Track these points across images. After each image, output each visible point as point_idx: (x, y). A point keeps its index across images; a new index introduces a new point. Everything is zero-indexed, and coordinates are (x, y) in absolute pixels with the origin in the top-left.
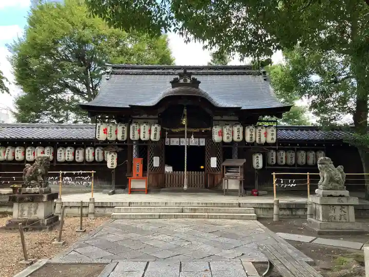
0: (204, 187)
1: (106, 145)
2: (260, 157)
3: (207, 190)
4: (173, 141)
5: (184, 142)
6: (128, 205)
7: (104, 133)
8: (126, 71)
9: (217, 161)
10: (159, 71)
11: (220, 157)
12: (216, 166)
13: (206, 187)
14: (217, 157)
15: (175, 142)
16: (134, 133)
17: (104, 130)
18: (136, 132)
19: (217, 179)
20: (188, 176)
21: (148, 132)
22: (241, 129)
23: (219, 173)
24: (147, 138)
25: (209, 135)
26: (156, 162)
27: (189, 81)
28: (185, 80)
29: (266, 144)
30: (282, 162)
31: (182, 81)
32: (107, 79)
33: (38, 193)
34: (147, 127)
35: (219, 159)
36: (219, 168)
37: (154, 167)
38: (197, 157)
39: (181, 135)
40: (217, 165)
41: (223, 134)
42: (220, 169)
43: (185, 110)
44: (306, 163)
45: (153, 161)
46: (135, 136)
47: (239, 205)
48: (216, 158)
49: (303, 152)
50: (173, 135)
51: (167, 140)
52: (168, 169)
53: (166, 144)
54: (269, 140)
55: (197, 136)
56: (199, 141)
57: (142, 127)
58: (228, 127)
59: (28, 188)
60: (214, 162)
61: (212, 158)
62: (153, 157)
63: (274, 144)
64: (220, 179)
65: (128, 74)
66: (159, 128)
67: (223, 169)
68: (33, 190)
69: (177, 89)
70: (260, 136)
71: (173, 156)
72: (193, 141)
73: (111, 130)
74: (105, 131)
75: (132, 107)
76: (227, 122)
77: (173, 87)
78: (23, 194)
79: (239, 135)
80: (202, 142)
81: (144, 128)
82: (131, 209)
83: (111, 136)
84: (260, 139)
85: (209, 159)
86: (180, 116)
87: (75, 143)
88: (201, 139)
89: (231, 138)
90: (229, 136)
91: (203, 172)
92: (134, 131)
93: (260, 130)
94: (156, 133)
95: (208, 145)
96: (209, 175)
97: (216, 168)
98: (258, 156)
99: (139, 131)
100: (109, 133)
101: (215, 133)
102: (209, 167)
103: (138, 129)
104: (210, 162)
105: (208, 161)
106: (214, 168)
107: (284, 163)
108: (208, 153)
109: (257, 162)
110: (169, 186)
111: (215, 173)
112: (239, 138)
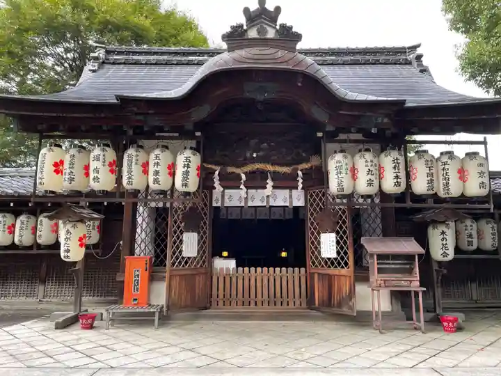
0: (304, 305)
2: (450, 234)
3: (314, 313)
4: (231, 198)
7: (57, 172)
9: (338, 243)
12: (334, 255)
14: (338, 233)
15: (235, 198)
16: (130, 171)
17: (56, 165)
18: (137, 170)
22: (403, 160)
23: (344, 271)
27: (271, 33)
28: (262, 31)
30: (470, 243)
32: (94, 71)
35: (341, 238)
36: (342, 258)
37: (183, 258)
40: (338, 253)
42: (346, 264)
45: (181, 242)
48: (334, 235)
50: (230, 182)
51: (217, 193)
53: (214, 204)
55: (286, 182)
56: (291, 197)
58: (368, 156)
61: (323, 235)
62: (182, 233)
64: (346, 289)
69: (240, 53)
70: (446, 178)
72: (278, 198)
74: (58, 167)
77: (230, 50)
79: (397, 177)
80: (298, 198)
81: (158, 159)
84: (447, 185)
85: (316, 238)
87: (12, 205)
88: (294, 192)
89: (376, 183)
90: (373, 178)
91: (303, 270)
92: (130, 166)
93: (445, 164)
94: (187, 172)
95: (312, 205)
96: (316, 276)
97: (336, 259)
98: (445, 230)
99: (145, 166)
100: (68, 171)
101: (343, 171)
102: (316, 258)
103: (140, 162)
104: (319, 243)
105: (313, 243)
106: (329, 259)
107: (475, 247)
108: (312, 224)
109: (442, 244)
110: (221, 303)
111: (332, 271)
112: (398, 184)
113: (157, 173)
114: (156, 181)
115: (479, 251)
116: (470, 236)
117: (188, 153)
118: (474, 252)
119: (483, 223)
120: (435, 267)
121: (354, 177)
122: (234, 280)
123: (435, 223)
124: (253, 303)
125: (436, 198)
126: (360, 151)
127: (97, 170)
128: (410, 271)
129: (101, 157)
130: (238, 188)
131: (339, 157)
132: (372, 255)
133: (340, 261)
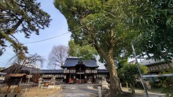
1: (65, 74)
2: (95, 76)
13: (84, 82)
15: (78, 73)
19: (86, 81)
20: (81, 81)
21: (73, 71)
22: (91, 71)
24: (73, 73)
25: (85, 72)
26: (75, 77)
29: (95, 73)
34: (73, 70)
37: (74, 79)
38: (83, 77)
39: (80, 72)
41: (88, 71)
46: (71, 72)
50: (78, 72)
51: (77, 73)
52: (77, 79)
54: (96, 73)
55: (83, 72)
60: (86, 77)
63: (97, 73)
66: (75, 71)
67: (88, 79)
68: (52, 83)
71: (78, 76)
72: (82, 73)
74: (65, 71)
75: (71, 67)
76: (88, 69)
77: (78, 63)
80: (84, 73)
86: (79, 68)
91: (84, 79)
110: (77, 82)
125: (93, 73)
127: (68, 71)
131: (86, 70)
133: (87, 78)
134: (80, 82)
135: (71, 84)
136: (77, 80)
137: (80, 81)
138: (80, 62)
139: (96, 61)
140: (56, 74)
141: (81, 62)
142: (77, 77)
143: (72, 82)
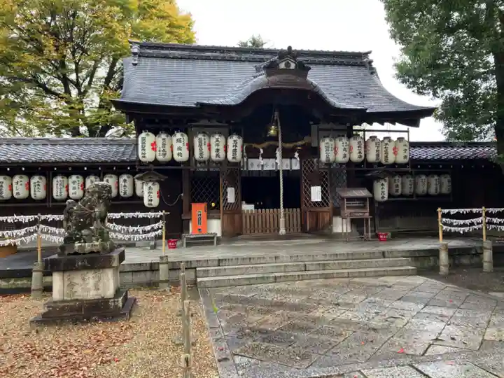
0: (299, 230)
3: (307, 235)
4: (252, 164)
5: (269, 165)
6: (216, 263)
7: (153, 149)
8: (163, 52)
9: (322, 192)
10: (214, 54)
11: (327, 185)
12: (320, 200)
13: (304, 231)
14: (322, 186)
15: (255, 164)
16: (201, 149)
18: (205, 148)
19: (323, 219)
22: (363, 142)
23: (326, 209)
24: (221, 157)
28: (288, 65)
29: (394, 164)
30: (397, 191)
31: (282, 66)
32: (135, 65)
33: (98, 252)
35: (325, 189)
36: (325, 201)
37: (228, 204)
40: (322, 198)
41: (333, 150)
42: (327, 204)
43: (276, 114)
44: (427, 192)
45: (227, 194)
46: (203, 154)
47: (383, 254)
48: (319, 188)
49: (424, 177)
56: (291, 163)
57: (213, 140)
58: (345, 140)
59: (77, 244)
60: (316, 193)
61: (312, 188)
62: (227, 187)
64: (327, 219)
65: (166, 57)
66: (240, 142)
69: (274, 78)
70: (386, 153)
72: (282, 164)
73: (164, 145)
74: (154, 145)
75: (202, 107)
77: (269, 75)
78: (69, 254)
79: (360, 153)
80: (296, 164)
81: (217, 141)
82: (225, 269)
83: (164, 155)
84: (387, 157)
85: (308, 190)
87: (86, 169)
88: (293, 160)
89: (348, 156)
90: (346, 153)
91: (298, 209)
92: (200, 146)
93: (386, 144)
94: (236, 150)
95: (305, 169)
96: (308, 213)
97: (321, 202)
98: (384, 183)
99: (209, 145)
100: (162, 149)
101: (330, 149)
102: (308, 201)
103: (207, 144)
104: (310, 193)
105: (306, 192)
106: (316, 202)
107: (400, 193)
108: (305, 180)
109: (382, 191)
110: (248, 232)
111: (319, 209)
112: (360, 157)
113: (218, 150)
114: (217, 155)
115: (402, 196)
116: (397, 186)
117: (235, 137)
118: (399, 196)
119: (405, 177)
120: (377, 205)
121: (336, 153)
122: (256, 217)
123: (378, 179)
124: (268, 231)
125: (380, 164)
126: (339, 136)
127: (179, 148)
128: (364, 207)
129: (182, 140)
130: (258, 158)
131: (327, 140)
132: (343, 199)
133: (323, 203)
134: (282, 231)
135: (212, 243)
136: (251, 215)
137: (282, 221)
138: (283, 71)
139: (373, 72)
140: (68, 175)
141: (293, 66)
142: (245, 196)
143: (215, 227)
